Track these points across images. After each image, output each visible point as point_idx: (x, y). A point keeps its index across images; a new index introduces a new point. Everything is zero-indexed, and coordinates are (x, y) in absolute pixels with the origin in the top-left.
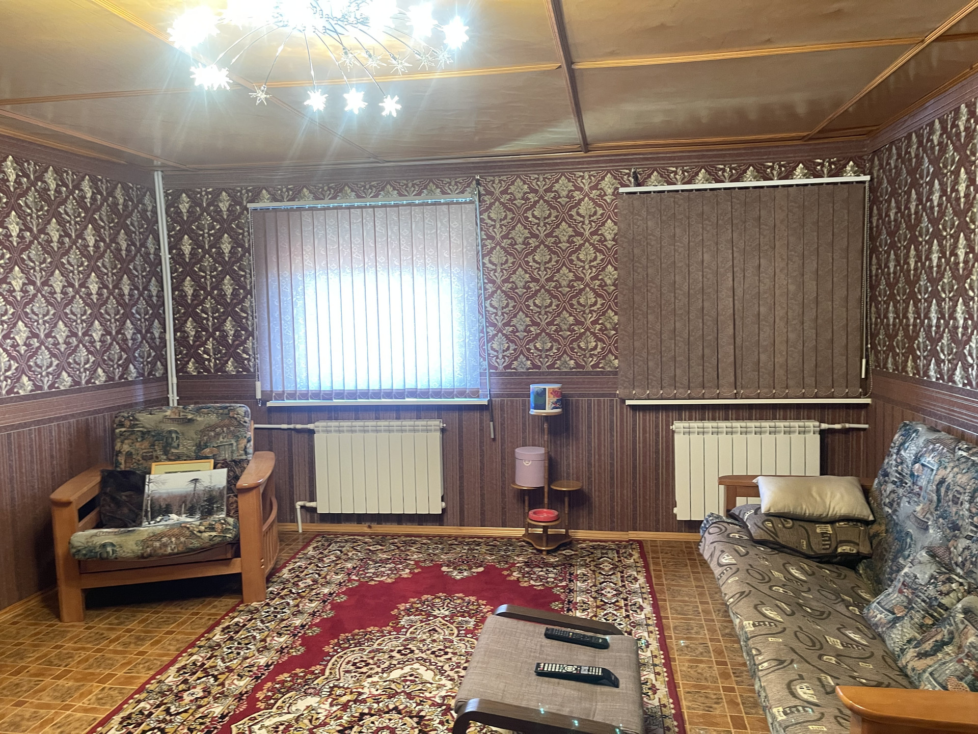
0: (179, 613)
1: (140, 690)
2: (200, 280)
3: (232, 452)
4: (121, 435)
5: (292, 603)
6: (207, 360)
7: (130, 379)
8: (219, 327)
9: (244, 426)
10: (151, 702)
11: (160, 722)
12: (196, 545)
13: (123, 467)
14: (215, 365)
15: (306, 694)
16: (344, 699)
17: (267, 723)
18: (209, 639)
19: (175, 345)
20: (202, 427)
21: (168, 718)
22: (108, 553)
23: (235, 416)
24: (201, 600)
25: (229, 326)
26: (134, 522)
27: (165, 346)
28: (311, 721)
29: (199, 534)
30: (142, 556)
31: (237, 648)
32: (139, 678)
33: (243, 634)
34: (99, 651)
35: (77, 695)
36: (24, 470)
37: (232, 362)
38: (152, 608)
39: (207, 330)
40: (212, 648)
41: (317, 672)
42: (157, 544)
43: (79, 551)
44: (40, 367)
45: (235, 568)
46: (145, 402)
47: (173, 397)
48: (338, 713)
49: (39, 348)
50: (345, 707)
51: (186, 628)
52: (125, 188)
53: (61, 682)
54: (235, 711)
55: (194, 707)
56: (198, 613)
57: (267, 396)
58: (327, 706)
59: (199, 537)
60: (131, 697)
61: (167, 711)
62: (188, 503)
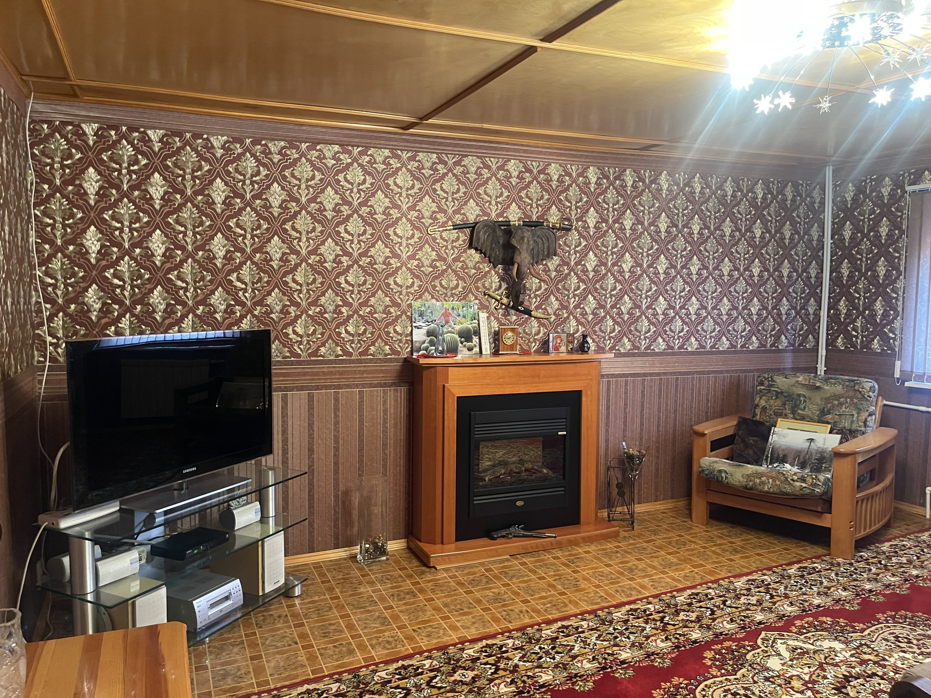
0: (774, 544)
1: (716, 581)
2: (856, 263)
3: (852, 423)
4: (761, 392)
5: (874, 570)
6: (855, 336)
7: (780, 347)
8: (869, 306)
9: (868, 400)
10: (717, 592)
11: (715, 606)
12: (788, 491)
13: (758, 417)
14: (862, 341)
15: (836, 639)
16: (866, 657)
17: (790, 642)
18: (784, 570)
19: (827, 322)
20: (828, 395)
21: (722, 606)
22: (722, 477)
23: (860, 390)
24: (797, 541)
25: (878, 305)
26: (757, 462)
27: (819, 322)
28: (826, 658)
29: (792, 482)
30: (746, 487)
31: (803, 585)
32: (719, 574)
33: (814, 576)
34: (704, 547)
35: (674, 568)
36: (685, 406)
37: (878, 341)
38: (757, 534)
39: (857, 309)
40: (783, 577)
41: (857, 628)
42: (758, 481)
43: (703, 470)
44: (706, 332)
45: (825, 521)
46: (793, 368)
47: (821, 368)
48: (853, 664)
49: (706, 317)
50: (863, 662)
51: (774, 556)
52: (795, 186)
53: (669, 557)
54: (771, 624)
55: (744, 608)
56: (788, 550)
57: (906, 376)
58: (848, 655)
59: (792, 485)
60: (706, 583)
61: (724, 602)
62: (801, 457)
